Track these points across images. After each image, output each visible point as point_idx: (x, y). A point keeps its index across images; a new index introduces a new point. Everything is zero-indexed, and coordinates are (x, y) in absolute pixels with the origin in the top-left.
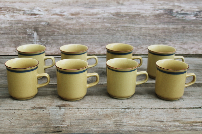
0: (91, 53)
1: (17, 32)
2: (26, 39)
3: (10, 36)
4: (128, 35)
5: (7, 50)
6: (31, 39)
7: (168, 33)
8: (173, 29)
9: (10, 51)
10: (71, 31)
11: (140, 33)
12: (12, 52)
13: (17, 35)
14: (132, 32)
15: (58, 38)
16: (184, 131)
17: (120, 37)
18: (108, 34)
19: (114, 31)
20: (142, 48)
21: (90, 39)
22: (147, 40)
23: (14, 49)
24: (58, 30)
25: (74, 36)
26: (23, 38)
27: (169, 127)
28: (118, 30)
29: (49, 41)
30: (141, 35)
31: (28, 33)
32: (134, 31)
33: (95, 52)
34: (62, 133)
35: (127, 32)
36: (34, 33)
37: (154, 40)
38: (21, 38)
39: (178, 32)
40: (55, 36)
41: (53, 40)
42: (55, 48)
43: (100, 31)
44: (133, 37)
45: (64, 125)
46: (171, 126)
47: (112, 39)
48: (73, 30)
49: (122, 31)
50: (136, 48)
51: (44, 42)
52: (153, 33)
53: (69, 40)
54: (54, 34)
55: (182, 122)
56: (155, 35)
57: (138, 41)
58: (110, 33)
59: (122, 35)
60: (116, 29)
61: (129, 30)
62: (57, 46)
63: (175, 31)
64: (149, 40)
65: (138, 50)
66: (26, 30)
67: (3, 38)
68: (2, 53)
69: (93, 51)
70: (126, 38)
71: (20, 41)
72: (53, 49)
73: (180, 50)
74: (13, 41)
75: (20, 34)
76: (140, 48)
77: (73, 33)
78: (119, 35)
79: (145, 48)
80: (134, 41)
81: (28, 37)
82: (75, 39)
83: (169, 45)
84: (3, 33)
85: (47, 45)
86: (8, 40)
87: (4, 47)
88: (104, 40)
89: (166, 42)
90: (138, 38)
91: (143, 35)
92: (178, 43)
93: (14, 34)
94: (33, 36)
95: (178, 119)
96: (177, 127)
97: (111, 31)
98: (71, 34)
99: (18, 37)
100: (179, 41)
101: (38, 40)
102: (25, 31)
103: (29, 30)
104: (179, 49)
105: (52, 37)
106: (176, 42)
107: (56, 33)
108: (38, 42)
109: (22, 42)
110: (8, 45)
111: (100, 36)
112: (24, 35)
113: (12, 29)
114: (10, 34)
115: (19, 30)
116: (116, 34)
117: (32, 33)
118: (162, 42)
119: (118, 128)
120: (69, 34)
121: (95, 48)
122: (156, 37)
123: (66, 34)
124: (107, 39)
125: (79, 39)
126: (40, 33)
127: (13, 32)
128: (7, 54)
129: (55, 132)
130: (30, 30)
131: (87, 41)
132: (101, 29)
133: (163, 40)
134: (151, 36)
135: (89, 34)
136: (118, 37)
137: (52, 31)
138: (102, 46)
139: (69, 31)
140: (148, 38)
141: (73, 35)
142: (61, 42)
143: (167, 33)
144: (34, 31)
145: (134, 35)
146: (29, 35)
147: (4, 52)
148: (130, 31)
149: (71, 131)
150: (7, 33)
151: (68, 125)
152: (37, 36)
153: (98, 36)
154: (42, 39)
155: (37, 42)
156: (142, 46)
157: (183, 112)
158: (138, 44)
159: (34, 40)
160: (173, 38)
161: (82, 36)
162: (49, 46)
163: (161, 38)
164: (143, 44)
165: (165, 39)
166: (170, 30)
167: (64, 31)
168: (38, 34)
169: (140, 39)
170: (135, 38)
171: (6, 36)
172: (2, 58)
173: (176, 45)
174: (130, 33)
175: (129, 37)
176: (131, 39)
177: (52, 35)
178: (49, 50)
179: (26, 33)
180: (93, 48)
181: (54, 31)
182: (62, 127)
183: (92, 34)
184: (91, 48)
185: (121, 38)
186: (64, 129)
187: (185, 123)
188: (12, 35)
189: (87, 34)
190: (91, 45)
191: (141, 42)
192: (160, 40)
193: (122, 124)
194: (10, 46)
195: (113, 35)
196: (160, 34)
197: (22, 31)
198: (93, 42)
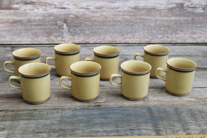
0: (113, 41)
1: (49, 23)
2: (57, 30)
3: (43, 27)
4: (145, 26)
5: (41, 40)
6: (61, 30)
7: (180, 24)
8: (184, 21)
9: (43, 40)
10: (96, 23)
11: (156, 24)
12: (45, 41)
13: (50, 27)
14: (149, 24)
15: (85, 28)
16: (199, 105)
17: (138, 28)
18: (128, 25)
19: (133, 23)
20: (157, 37)
21: (112, 30)
22: (162, 31)
23: (47, 38)
24: (85, 22)
25: (99, 27)
26: (54, 29)
27: (186, 102)
28: (136, 22)
29: (77, 31)
30: (156, 26)
31: (59, 25)
32: (150, 23)
33: (116, 41)
34: (102, 107)
35: (145, 23)
36: (63, 25)
37: (168, 30)
38: (52, 29)
39: (188, 23)
40: (82, 27)
41: (81, 30)
42: (82, 38)
43: (120, 23)
44: (149, 28)
45: (102, 101)
46: (188, 101)
47: (131, 30)
48: (98, 22)
49: (140, 22)
50: (152, 38)
51: (73, 32)
52: (167, 24)
53: (94, 31)
54: (81, 25)
55: (196, 98)
56: (168, 26)
57: (154, 31)
58: (129, 24)
59: (140, 26)
60: (135, 21)
61: (146, 21)
62: (84, 36)
63: (186, 22)
64: (163, 30)
65: (154, 39)
66: (57, 21)
67: (37, 29)
68: (36, 42)
69: (115, 40)
70: (143, 29)
71: (52, 31)
72: (80, 38)
73: (190, 40)
74: (46, 31)
75: (51, 25)
76: (155, 38)
77: (98, 24)
78: (137, 26)
79: (160, 38)
80: (150, 32)
81: (59, 28)
82: (100, 30)
83: (180, 35)
84: (37, 25)
85: (75, 35)
86: (42, 31)
87: (38, 37)
88: (124, 30)
89: (178, 32)
90: (154, 29)
91: (158, 26)
92: (188, 33)
93: (47, 25)
94: (63, 27)
95: (193, 96)
96: (193, 102)
97: (131, 23)
98: (96, 25)
99: (50, 28)
100: (189, 31)
101: (67, 31)
102: (56, 23)
103: (59, 22)
104: (189, 38)
105: (79, 28)
106: (186, 32)
107: (83, 25)
108: (68, 32)
109: (53, 32)
110: (42, 35)
111: (121, 27)
112: (55, 26)
113: (45, 21)
114: (43, 25)
115: (51, 22)
116: (135, 25)
117: (62, 25)
118: (174, 32)
119: (146, 103)
120: (94, 26)
121: (117, 38)
122: (170, 28)
123: (92, 25)
124: (127, 30)
125: (103, 30)
126: (69, 24)
127: (45, 24)
128: (41, 43)
129: (96, 106)
130: (61, 22)
131: (110, 31)
132: (121, 21)
133: (175, 31)
134: (165, 27)
135: (111, 25)
136: (137, 28)
137: (79, 23)
138: (123, 35)
139: (94, 23)
140: (163, 28)
141: (97, 26)
142: (88, 32)
143: (178, 25)
144: (64, 22)
145: (150, 26)
146: (59, 26)
147: (38, 41)
148: (147, 23)
149: (108, 106)
150: (40, 25)
151: (105, 101)
152: (67, 27)
153: (119, 27)
154: (71, 30)
155: (66, 32)
156: (157, 36)
157: (196, 90)
158: (154, 34)
159: (64, 31)
160: (184, 28)
161: (105, 27)
162: (77, 36)
163: (174, 29)
164: (158, 34)
165: (177, 30)
166: (181, 22)
167: (90, 23)
168: (67, 26)
169: (155, 29)
170: (152, 29)
171: (39, 27)
172: (37, 47)
173: (186, 35)
174: (147, 25)
175: (146, 28)
176: (148, 29)
177: (79, 26)
178: (77, 39)
179: (57, 25)
180: (114, 38)
181: (81, 23)
182: (100, 102)
183: (114, 25)
184: (113, 38)
185: (140, 29)
186: (103, 104)
187: (199, 99)
188: (44, 26)
189: (110, 26)
190: (113, 35)
191: (156, 32)
192: (172, 31)
193: (148, 100)
194: (43, 36)
195: (132, 26)
196: (173, 26)
197: (54, 23)
198: (115, 32)
